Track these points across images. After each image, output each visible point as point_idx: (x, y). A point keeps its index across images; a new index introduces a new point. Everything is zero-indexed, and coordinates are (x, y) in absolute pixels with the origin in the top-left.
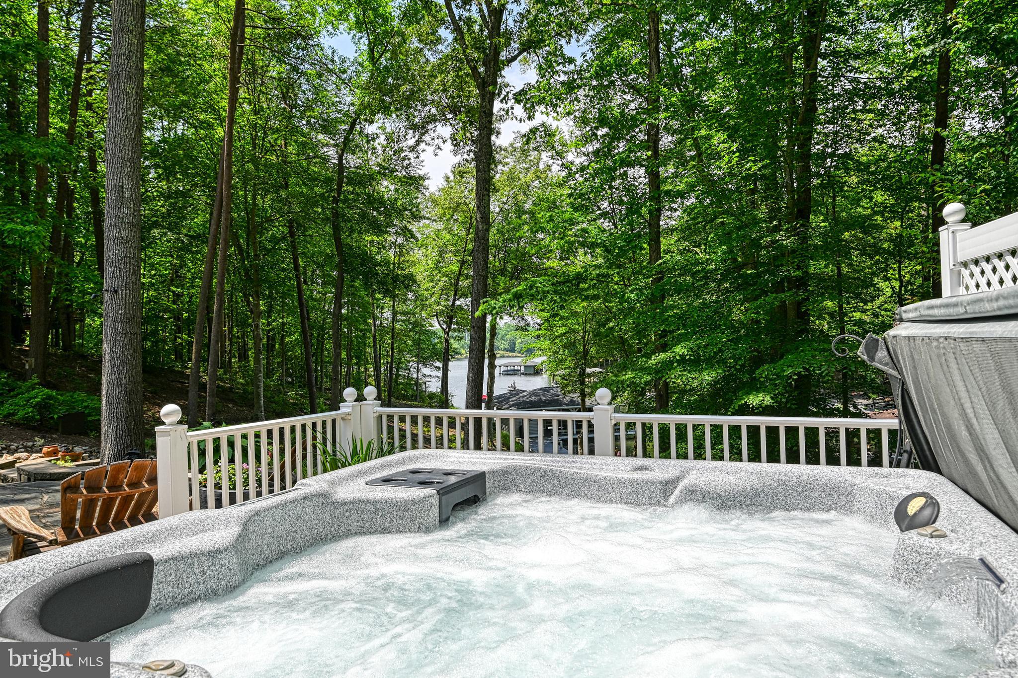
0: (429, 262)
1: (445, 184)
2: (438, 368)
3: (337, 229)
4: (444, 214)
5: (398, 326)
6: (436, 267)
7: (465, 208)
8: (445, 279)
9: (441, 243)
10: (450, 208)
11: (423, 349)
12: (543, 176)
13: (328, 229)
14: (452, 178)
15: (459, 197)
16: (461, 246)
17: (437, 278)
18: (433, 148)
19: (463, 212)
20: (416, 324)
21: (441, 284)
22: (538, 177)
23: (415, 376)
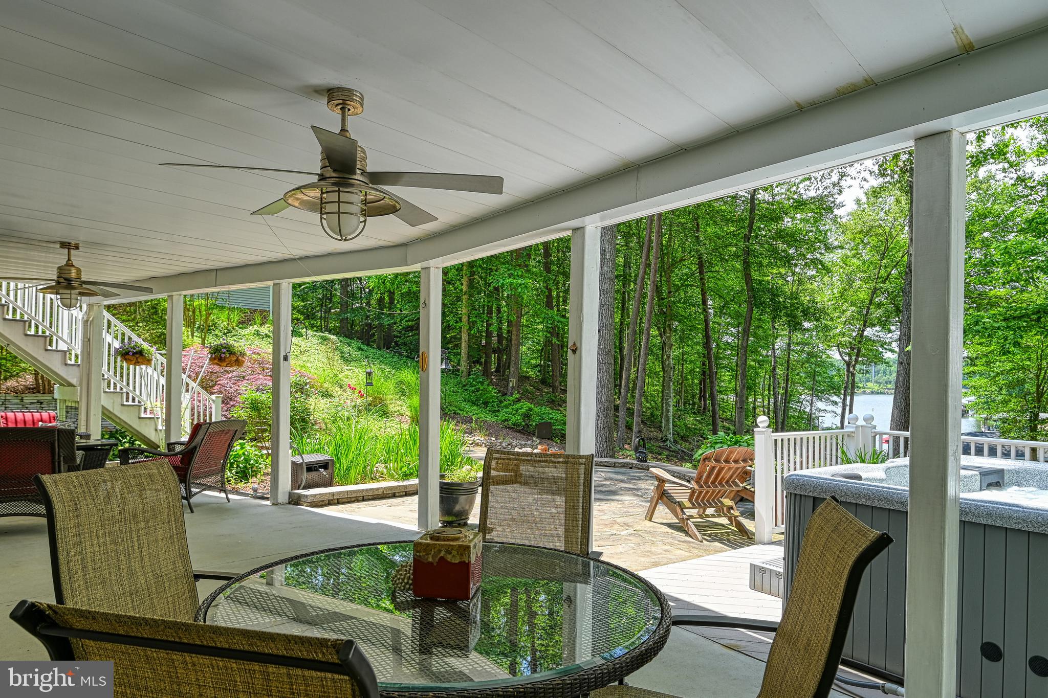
0: (835, 291)
1: (856, 207)
2: (836, 403)
3: (747, 266)
4: (855, 238)
5: (794, 357)
6: (842, 295)
7: (880, 231)
8: (853, 308)
9: (848, 270)
10: (862, 231)
11: (819, 382)
12: (984, 186)
13: (738, 265)
14: (864, 199)
15: (874, 220)
16: (873, 272)
17: (844, 307)
18: (858, 181)
19: (877, 235)
20: (811, 355)
21: (848, 313)
22: (978, 188)
23: (808, 410)
